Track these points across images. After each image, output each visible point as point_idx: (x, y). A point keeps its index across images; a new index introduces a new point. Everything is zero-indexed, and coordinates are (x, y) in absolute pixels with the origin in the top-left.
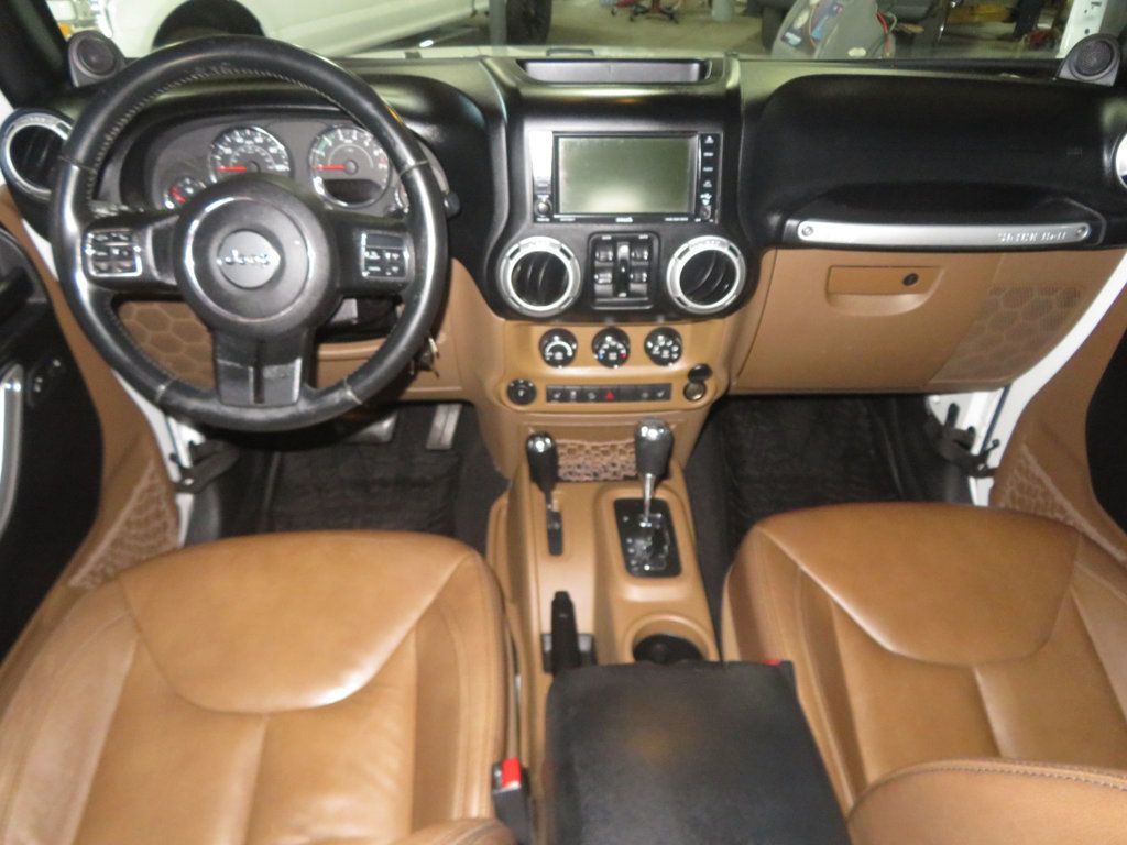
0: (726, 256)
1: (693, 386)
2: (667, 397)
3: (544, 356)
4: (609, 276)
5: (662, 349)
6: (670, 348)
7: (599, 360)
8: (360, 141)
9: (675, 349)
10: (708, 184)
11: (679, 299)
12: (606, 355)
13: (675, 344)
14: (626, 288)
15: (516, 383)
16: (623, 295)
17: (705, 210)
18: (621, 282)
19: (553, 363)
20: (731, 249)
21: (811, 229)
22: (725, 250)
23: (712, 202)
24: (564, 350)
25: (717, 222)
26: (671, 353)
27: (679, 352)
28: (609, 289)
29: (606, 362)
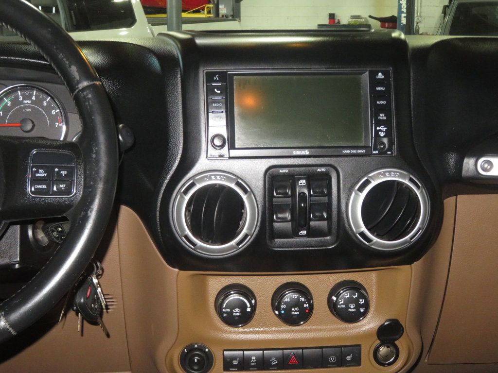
0: (408, 187)
1: (383, 350)
2: (357, 361)
3: (220, 314)
4: (288, 215)
5: (348, 302)
6: (356, 301)
7: (280, 316)
8: (39, 102)
9: (362, 302)
10: (382, 116)
11: (362, 234)
12: (288, 310)
13: (361, 296)
14: (306, 225)
15: (191, 349)
16: (304, 232)
17: (383, 143)
18: (300, 220)
19: (231, 321)
20: (411, 180)
21: (490, 163)
22: (407, 182)
23: (388, 134)
24: (243, 306)
25: (395, 153)
26: (358, 306)
27: (367, 306)
28: (288, 226)
29: (289, 319)
